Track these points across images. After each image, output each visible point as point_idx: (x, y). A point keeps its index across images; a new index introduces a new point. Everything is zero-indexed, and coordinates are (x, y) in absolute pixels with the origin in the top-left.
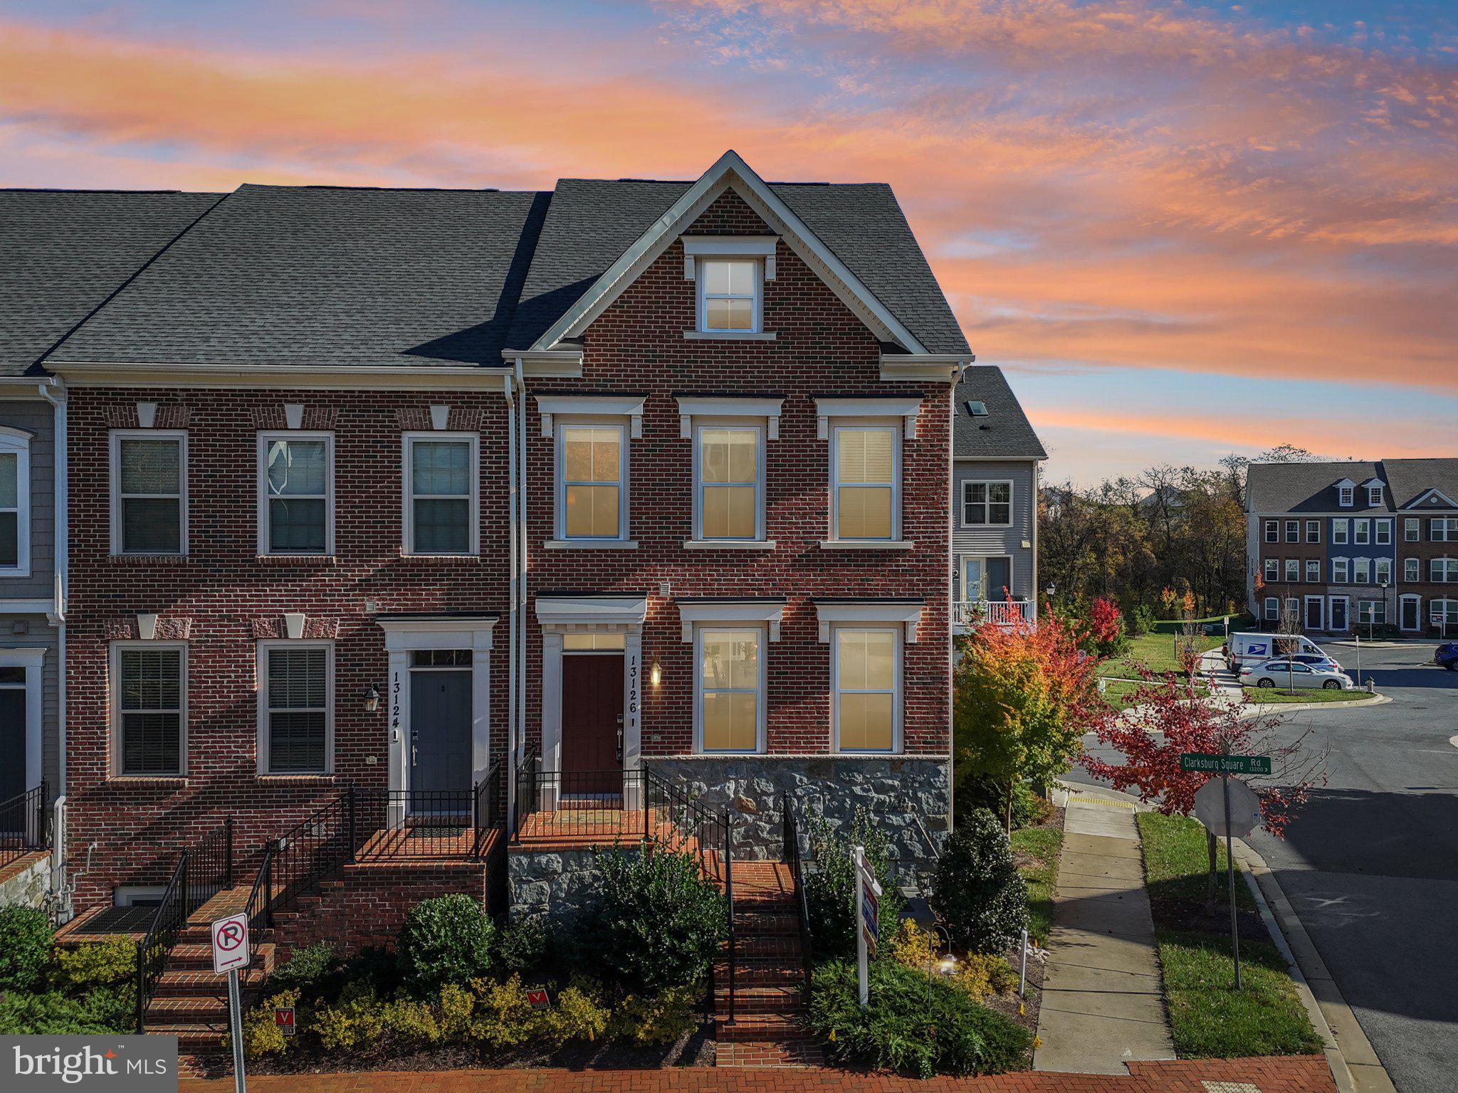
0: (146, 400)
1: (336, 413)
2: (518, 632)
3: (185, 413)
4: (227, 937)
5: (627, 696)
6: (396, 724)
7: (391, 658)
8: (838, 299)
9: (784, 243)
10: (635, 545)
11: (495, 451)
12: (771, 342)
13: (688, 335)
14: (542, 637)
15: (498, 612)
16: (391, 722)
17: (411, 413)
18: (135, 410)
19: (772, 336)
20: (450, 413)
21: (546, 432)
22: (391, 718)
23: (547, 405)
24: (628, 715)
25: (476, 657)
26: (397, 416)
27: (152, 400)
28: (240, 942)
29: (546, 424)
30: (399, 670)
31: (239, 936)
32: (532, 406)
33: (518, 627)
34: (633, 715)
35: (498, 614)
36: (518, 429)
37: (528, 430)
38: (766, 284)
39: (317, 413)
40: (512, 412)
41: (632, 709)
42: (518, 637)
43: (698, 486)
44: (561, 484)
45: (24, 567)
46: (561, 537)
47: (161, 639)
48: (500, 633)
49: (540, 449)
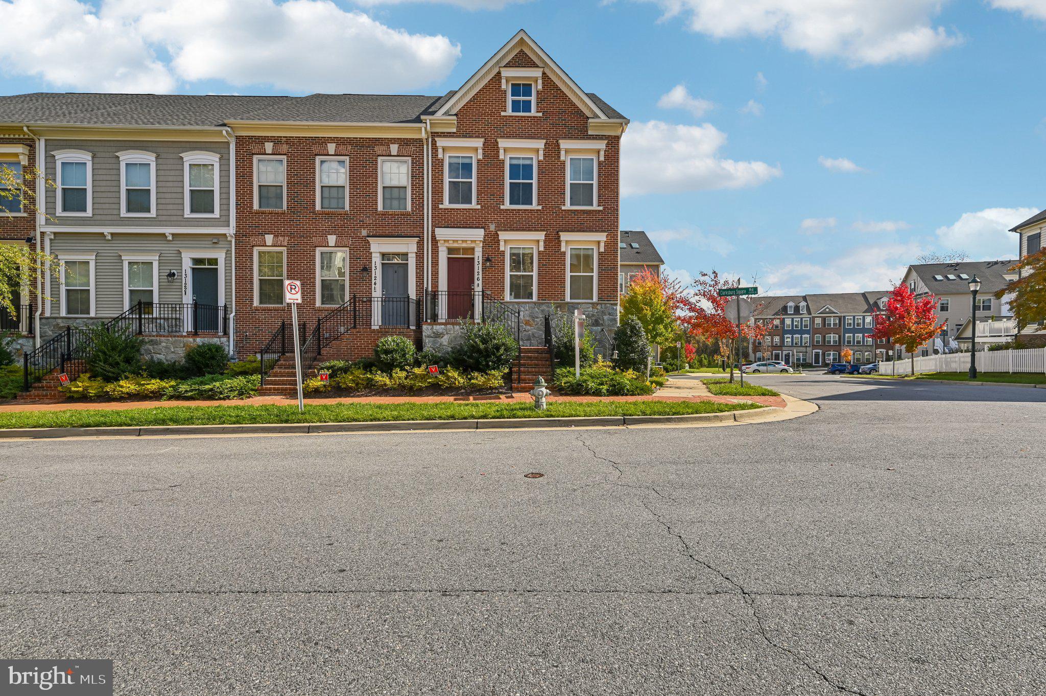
0: (268, 142)
1: (349, 147)
2: (428, 245)
3: (285, 148)
4: (291, 289)
5: (476, 274)
6: (375, 284)
7: (373, 255)
8: (569, 99)
9: (545, 72)
10: (479, 207)
11: (418, 166)
12: (540, 117)
13: (503, 114)
14: (438, 247)
15: (420, 237)
16: (373, 283)
17: (382, 148)
18: (264, 146)
19: (540, 115)
20: (399, 148)
21: (440, 156)
22: (373, 281)
23: (441, 142)
24: (476, 282)
25: (410, 255)
26: (376, 149)
27: (271, 142)
28: (297, 293)
29: (440, 151)
30: (376, 260)
31: (297, 289)
32: (434, 143)
33: (428, 243)
34: (478, 282)
35: (419, 237)
36: (428, 155)
37: (432, 155)
38: (538, 92)
39: (341, 147)
40: (425, 147)
41: (478, 279)
42: (428, 247)
43: (507, 181)
44: (447, 180)
45: (217, 214)
46: (446, 204)
47: (275, 246)
48: (420, 245)
49: (438, 165)
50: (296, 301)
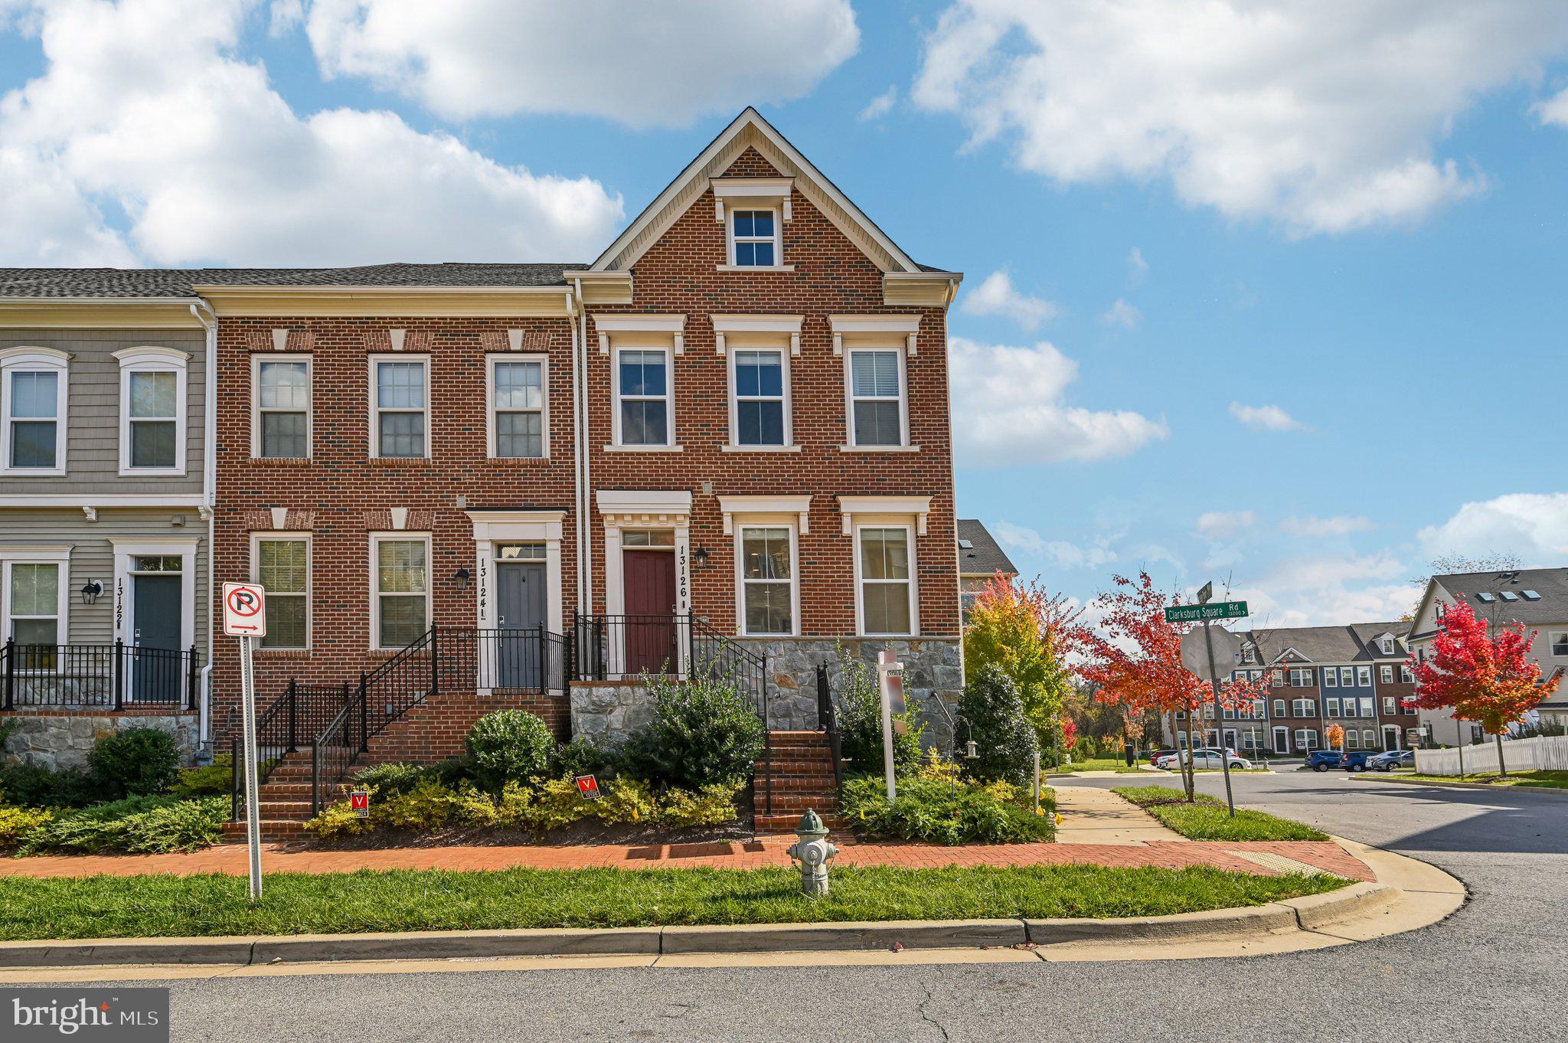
0: (280, 327)
1: (431, 337)
2: (583, 525)
3: (309, 339)
5: (678, 582)
6: (483, 604)
7: (479, 546)
8: (845, 237)
9: (797, 191)
10: (680, 449)
11: (561, 370)
12: (790, 274)
13: (720, 268)
14: (604, 529)
15: (569, 509)
16: (479, 603)
17: (493, 336)
18: (271, 336)
19: (791, 268)
20: (524, 336)
21: (604, 350)
22: (479, 599)
23: (604, 324)
24: (679, 599)
25: (549, 546)
26: (481, 339)
27: (285, 327)
29: (603, 340)
30: (485, 556)
32: (591, 325)
33: (583, 520)
34: (684, 599)
35: (567, 509)
36: (579, 349)
37: (588, 350)
38: (784, 225)
39: (416, 337)
40: (574, 333)
41: (683, 593)
42: (583, 529)
43: (734, 398)
44: (617, 397)
45: (180, 467)
46: (617, 444)
47: (289, 530)
48: (569, 525)
49: (599, 366)
50: (250, 632)
